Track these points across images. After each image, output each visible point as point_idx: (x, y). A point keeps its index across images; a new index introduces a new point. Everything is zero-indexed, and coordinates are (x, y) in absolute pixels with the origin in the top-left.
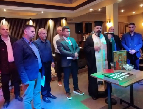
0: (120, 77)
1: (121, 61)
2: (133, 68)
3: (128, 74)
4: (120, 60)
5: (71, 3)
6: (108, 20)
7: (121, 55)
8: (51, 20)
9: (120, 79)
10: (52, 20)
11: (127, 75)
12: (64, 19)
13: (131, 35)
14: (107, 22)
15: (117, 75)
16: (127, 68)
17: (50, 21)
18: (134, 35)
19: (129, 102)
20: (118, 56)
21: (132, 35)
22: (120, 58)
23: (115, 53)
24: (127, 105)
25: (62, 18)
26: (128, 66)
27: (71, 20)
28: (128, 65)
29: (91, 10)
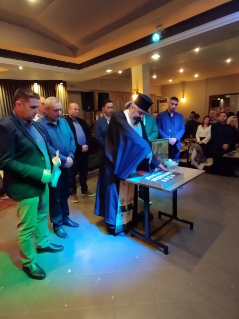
0: (163, 179)
1: (161, 154)
2: (177, 164)
3: (174, 173)
4: (159, 153)
5: (75, 56)
6: (135, 90)
7: (161, 146)
8: (36, 84)
9: (164, 181)
10: (38, 84)
11: (172, 174)
12: (61, 84)
13: (170, 115)
14: (134, 93)
15: (159, 175)
16: (171, 164)
17: (34, 85)
18: (174, 116)
19: (171, 214)
20: (157, 147)
21: (172, 115)
22: (160, 150)
23: (152, 143)
24: (168, 218)
25: (59, 82)
26: (171, 162)
27: (72, 86)
28: (170, 160)
29: (109, 71)
